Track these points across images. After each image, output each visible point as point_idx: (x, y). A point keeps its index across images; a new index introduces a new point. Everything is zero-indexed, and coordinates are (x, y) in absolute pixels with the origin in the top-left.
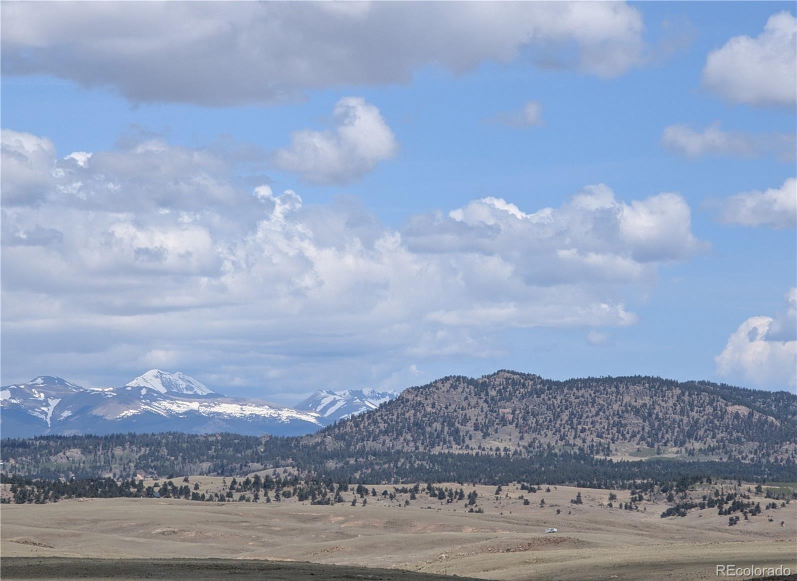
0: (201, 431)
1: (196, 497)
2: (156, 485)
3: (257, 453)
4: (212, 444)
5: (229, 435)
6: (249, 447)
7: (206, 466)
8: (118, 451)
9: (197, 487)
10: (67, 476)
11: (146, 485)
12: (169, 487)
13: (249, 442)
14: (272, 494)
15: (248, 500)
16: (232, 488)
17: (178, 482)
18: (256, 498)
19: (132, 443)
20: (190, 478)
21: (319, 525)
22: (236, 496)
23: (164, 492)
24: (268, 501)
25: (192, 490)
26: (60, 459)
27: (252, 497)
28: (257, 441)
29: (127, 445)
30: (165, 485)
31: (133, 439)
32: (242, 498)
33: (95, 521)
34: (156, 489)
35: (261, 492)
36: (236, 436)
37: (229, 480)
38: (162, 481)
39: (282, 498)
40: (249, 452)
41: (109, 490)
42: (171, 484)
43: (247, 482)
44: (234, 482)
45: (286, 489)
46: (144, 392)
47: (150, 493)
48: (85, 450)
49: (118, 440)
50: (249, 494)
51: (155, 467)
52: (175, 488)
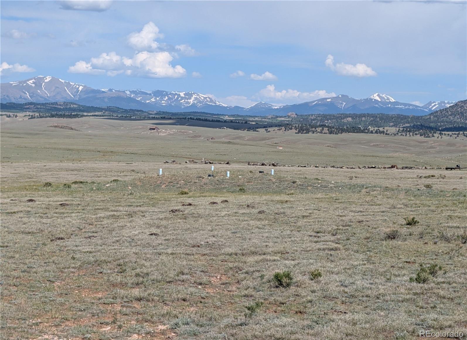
0: (391, 113)
1: (386, 134)
2: (374, 130)
3: (408, 120)
4: (394, 117)
5: (399, 115)
6: (406, 118)
7: (391, 124)
8: (363, 119)
9: (387, 131)
10: (347, 126)
11: (371, 130)
12: (378, 131)
13: (405, 117)
14: (411, 134)
15: (403, 136)
16: (398, 131)
17: (381, 129)
18: (406, 135)
19: (368, 116)
20: (385, 128)
21: (425, 144)
22: (400, 134)
23: (376, 132)
24: (410, 136)
25: (385, 132)
26: (345, 121)
27: (405, 134)
28: (408, 117)
29: (366, 117)
30: (377, 130)
31: (368, 115)
32: (401, 135)
33: (352, 140)
34: (374, 131)
35: (408, 133)
36: (402, 115)
37: (398, 129)
38: (376, 129)
39: (414, 135)
40: (406, 120)
41: (359, 131)
42: (379, 129)
43: (403, 130)
44: (399, 130)
45: (416, 132)
46: (373, 100)
47: (372, 132)
48: (353, 118)
49: (364, 115)
50: (404, 134)
51: (375, 124)
52: (380, 131)
